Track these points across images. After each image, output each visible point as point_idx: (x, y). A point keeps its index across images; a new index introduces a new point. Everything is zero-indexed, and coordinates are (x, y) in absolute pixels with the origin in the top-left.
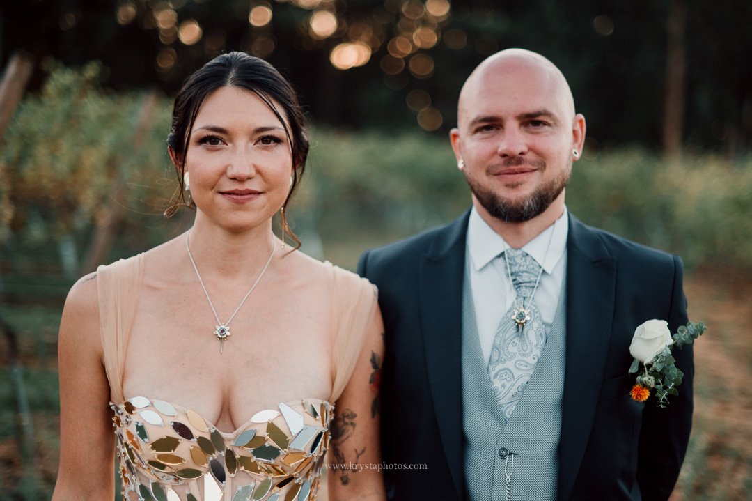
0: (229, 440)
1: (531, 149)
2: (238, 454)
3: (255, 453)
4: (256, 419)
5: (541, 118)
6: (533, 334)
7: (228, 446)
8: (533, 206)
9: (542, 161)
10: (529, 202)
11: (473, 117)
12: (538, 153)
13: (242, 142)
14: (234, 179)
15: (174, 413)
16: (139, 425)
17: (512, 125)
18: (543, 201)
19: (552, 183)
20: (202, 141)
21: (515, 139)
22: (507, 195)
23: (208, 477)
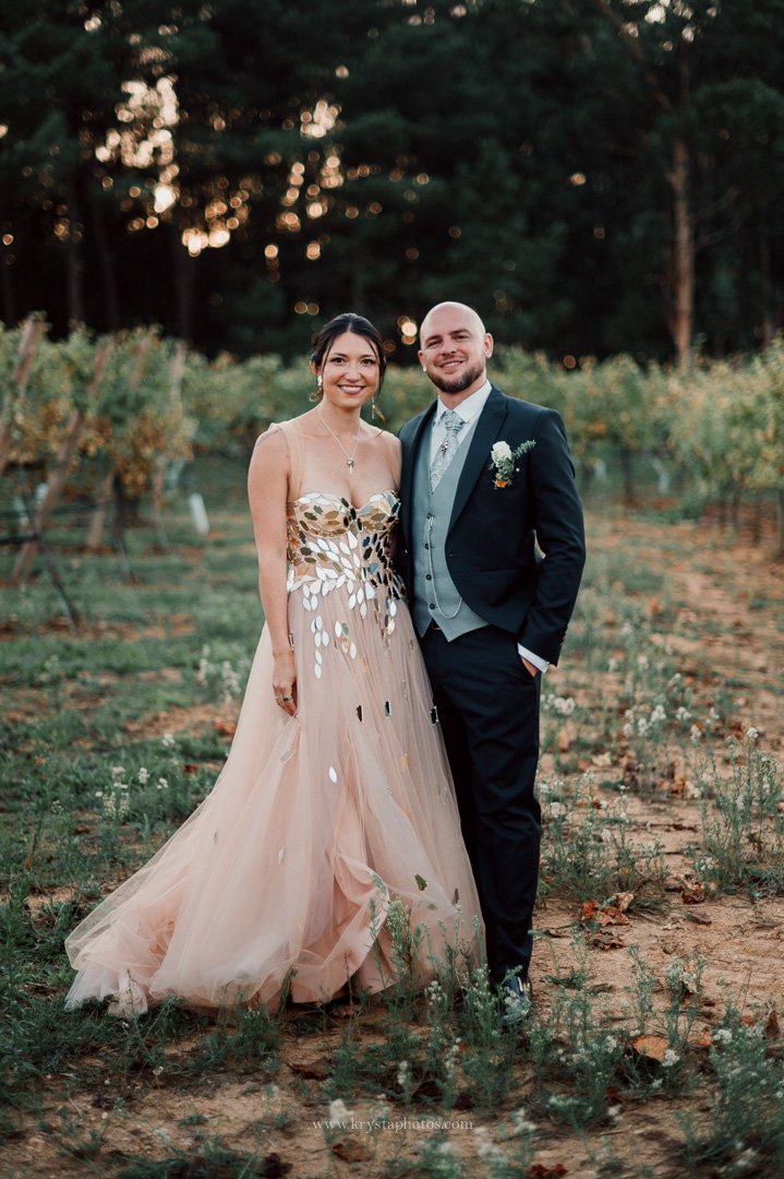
0: (359, 512)
1: (459, 350)
2: (363, 520)
3: (372, 519)
4: (371, 500)
5: (462, 334)
6: (449, 456)
7: (358, 516)
8: (463, 382)
9: (466, 356)
10: (461, 380)
11: (426, 338)
12: (463, 352)
13: (354, 362)
14: (349, 380)
15: (336, 499)
16: (317, 506)
17: (447, 338)
18: (469, 381)
19: (473, 369)
20: (333, 360)
21: (449, 345)
22: (448, 378)
23: (350, 534)
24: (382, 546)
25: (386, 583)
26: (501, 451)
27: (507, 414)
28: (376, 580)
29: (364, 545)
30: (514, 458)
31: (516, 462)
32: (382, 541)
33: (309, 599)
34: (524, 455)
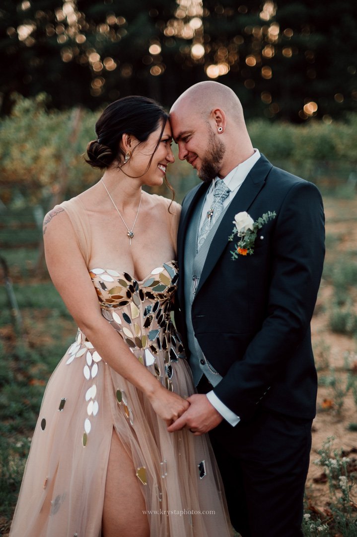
0: (141, 285)
2: (145, 291)
3: (153, 290)
4: (153, 273)
7: (140, 288)
15: (119, 275)
16: (101, 282)
23: (132, 304)
24: (162, 313)
25: (164, 347)
26: (244, 222)
27: (265, 185)
28: (155, 345)
29: (145, 314)
30: (256, 228)
31: (258, 231)
32: (163, 307)
33: (91, 367)
34: (264, 225)
